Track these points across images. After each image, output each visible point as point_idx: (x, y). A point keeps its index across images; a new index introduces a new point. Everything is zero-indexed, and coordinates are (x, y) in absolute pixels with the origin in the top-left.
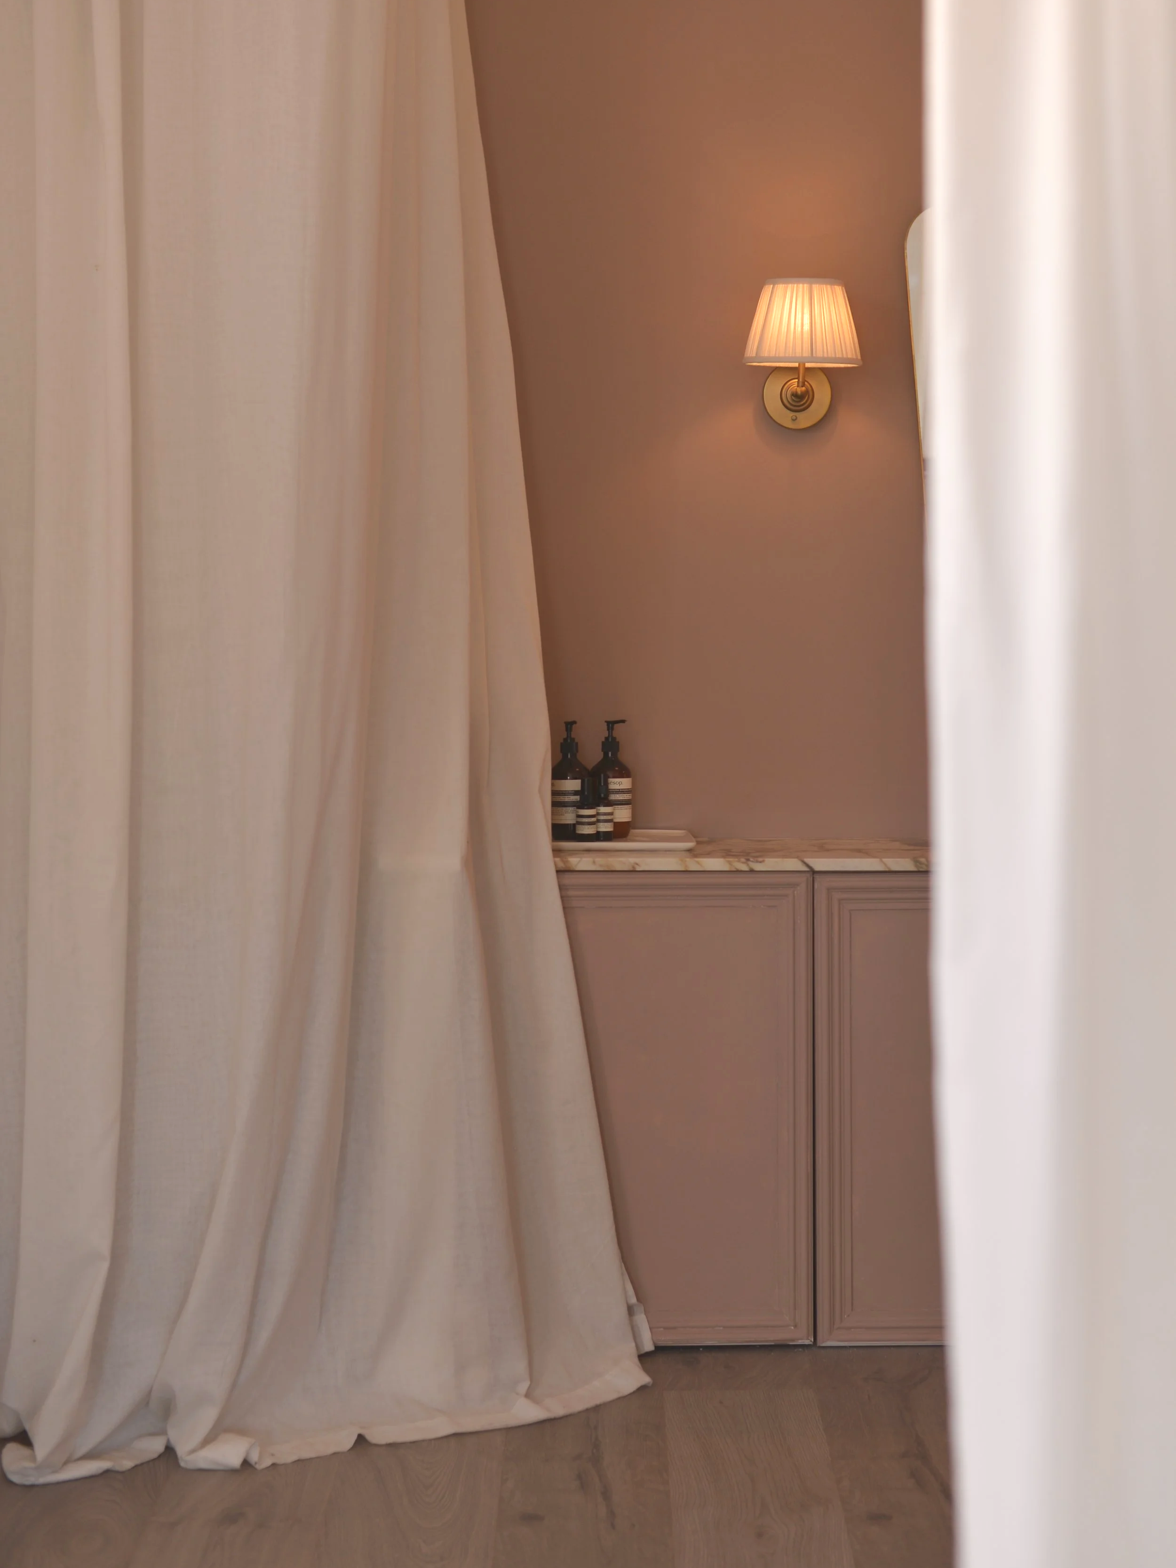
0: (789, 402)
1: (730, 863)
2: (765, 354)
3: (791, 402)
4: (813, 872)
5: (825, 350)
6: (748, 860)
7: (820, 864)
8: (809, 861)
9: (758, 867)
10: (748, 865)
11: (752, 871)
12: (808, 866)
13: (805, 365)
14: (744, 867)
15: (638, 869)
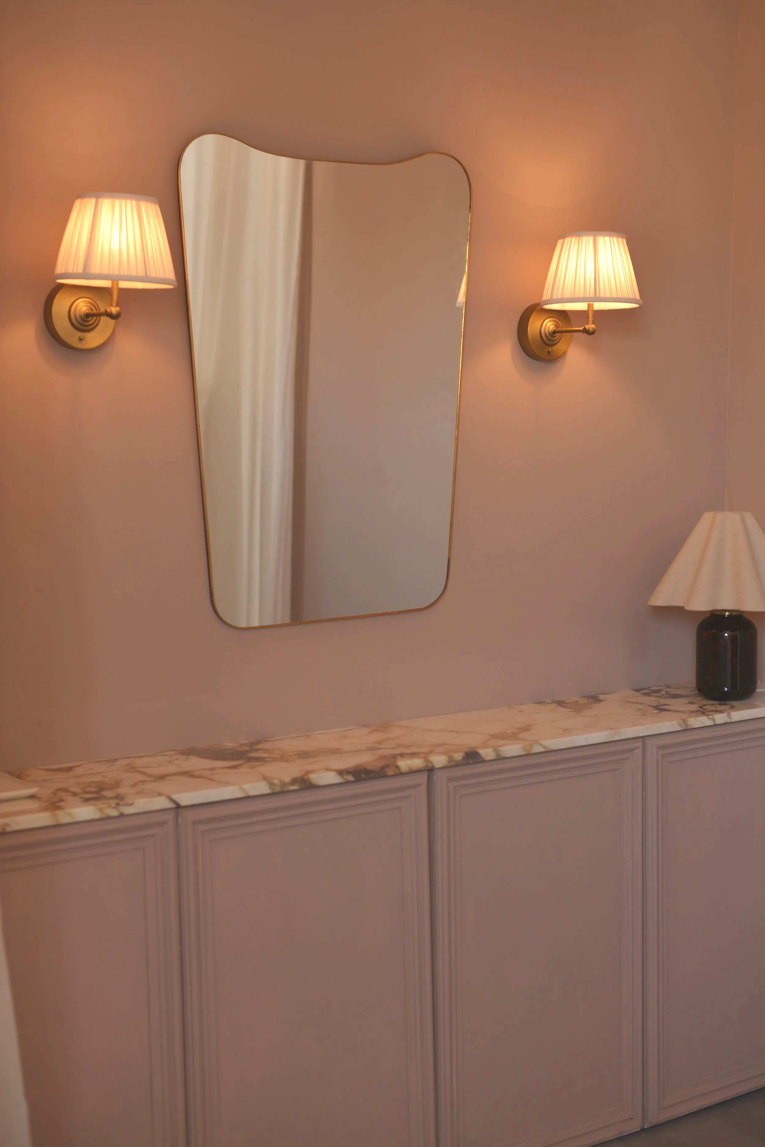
0: (79, 323)
1: (100, 810)
2: (95, 269)
3: (79, 320)
4: (178, 807)
5: (157, 271)
6: (118, 804)
7: (186, 799)
8: (176, 797)
9: (128, 810)
10: (118, 810)
11: (122, 815)
12: (174, 802)
13: (118, 284)
14: (114, 813)
15: (8, 829)
